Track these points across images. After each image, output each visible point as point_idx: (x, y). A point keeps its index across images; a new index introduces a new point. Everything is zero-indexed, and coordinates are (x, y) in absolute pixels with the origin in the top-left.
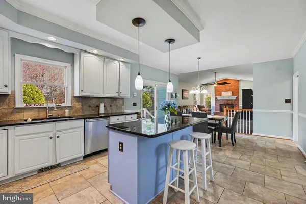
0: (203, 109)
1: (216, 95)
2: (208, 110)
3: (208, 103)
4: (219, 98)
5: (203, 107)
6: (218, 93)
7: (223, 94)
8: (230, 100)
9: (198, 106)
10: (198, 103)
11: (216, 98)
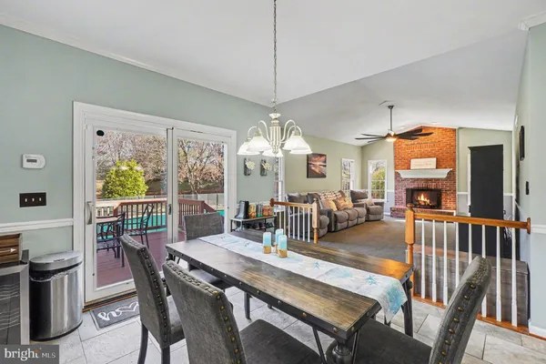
0: (364, 201)
1: (396, 168)
2: (376, 204)
3: (380, 186)
4: (404, 174)
5: (364, 196)
6: (402, 162)
7: (415, 163)
8: (431, 180)
9: (353, 193)
10: (355, 187)
11: (397, 175)
